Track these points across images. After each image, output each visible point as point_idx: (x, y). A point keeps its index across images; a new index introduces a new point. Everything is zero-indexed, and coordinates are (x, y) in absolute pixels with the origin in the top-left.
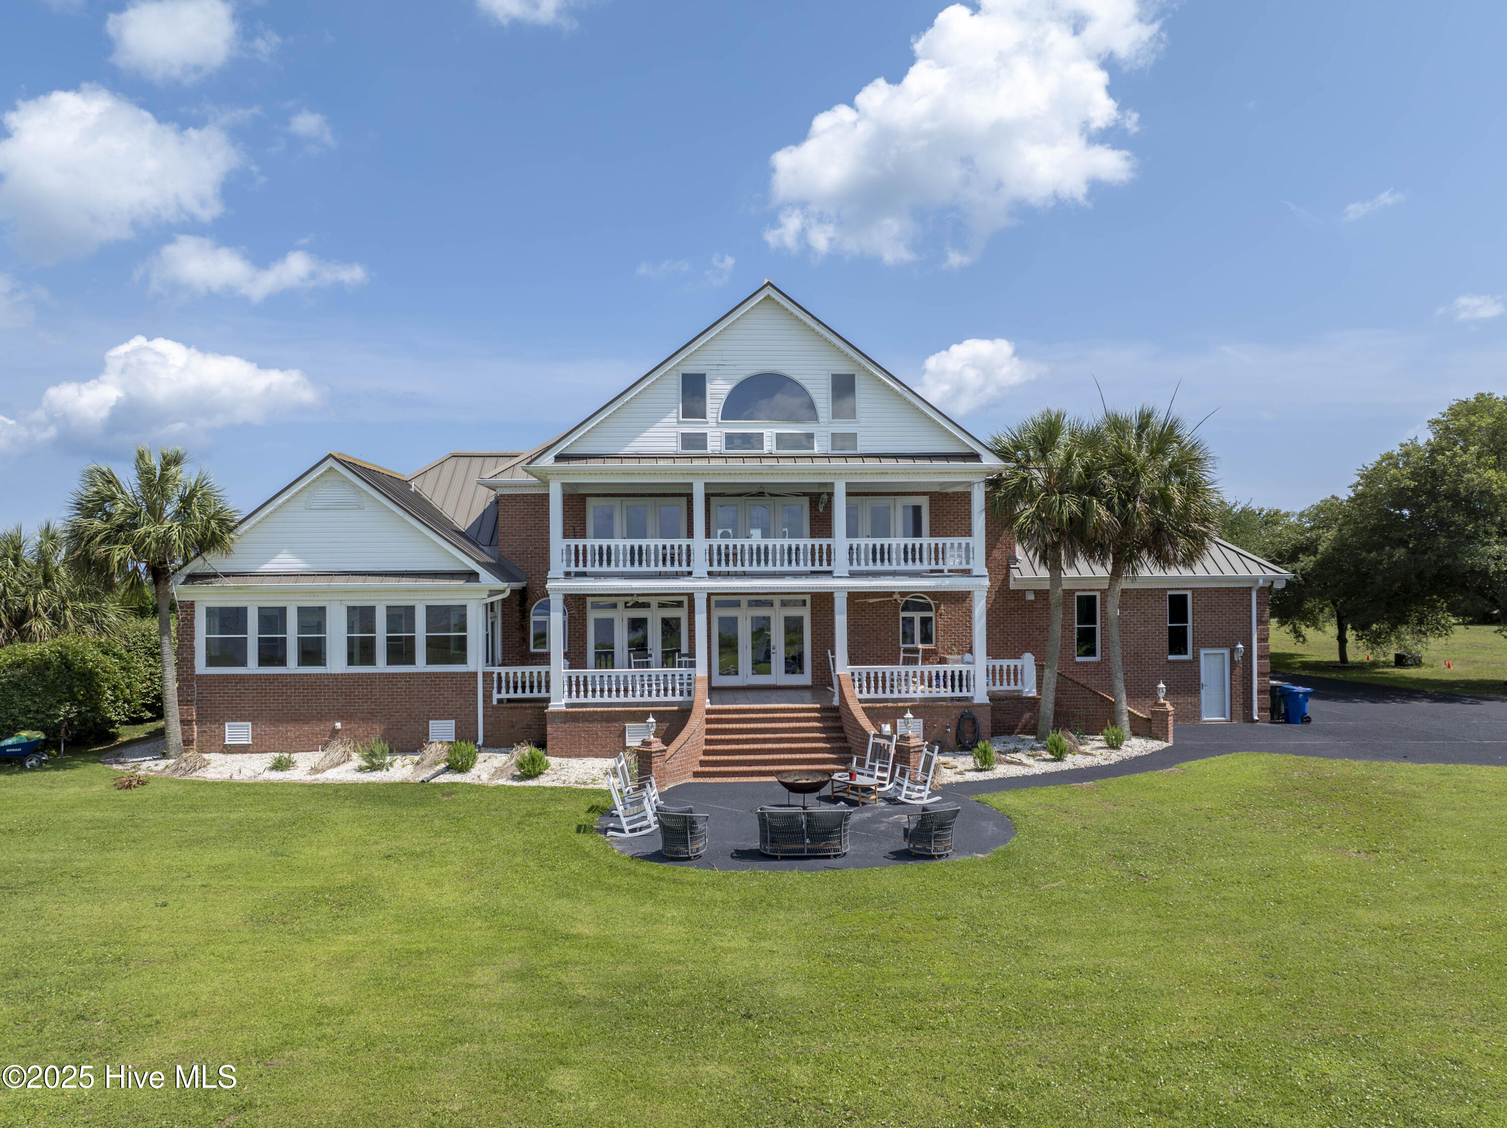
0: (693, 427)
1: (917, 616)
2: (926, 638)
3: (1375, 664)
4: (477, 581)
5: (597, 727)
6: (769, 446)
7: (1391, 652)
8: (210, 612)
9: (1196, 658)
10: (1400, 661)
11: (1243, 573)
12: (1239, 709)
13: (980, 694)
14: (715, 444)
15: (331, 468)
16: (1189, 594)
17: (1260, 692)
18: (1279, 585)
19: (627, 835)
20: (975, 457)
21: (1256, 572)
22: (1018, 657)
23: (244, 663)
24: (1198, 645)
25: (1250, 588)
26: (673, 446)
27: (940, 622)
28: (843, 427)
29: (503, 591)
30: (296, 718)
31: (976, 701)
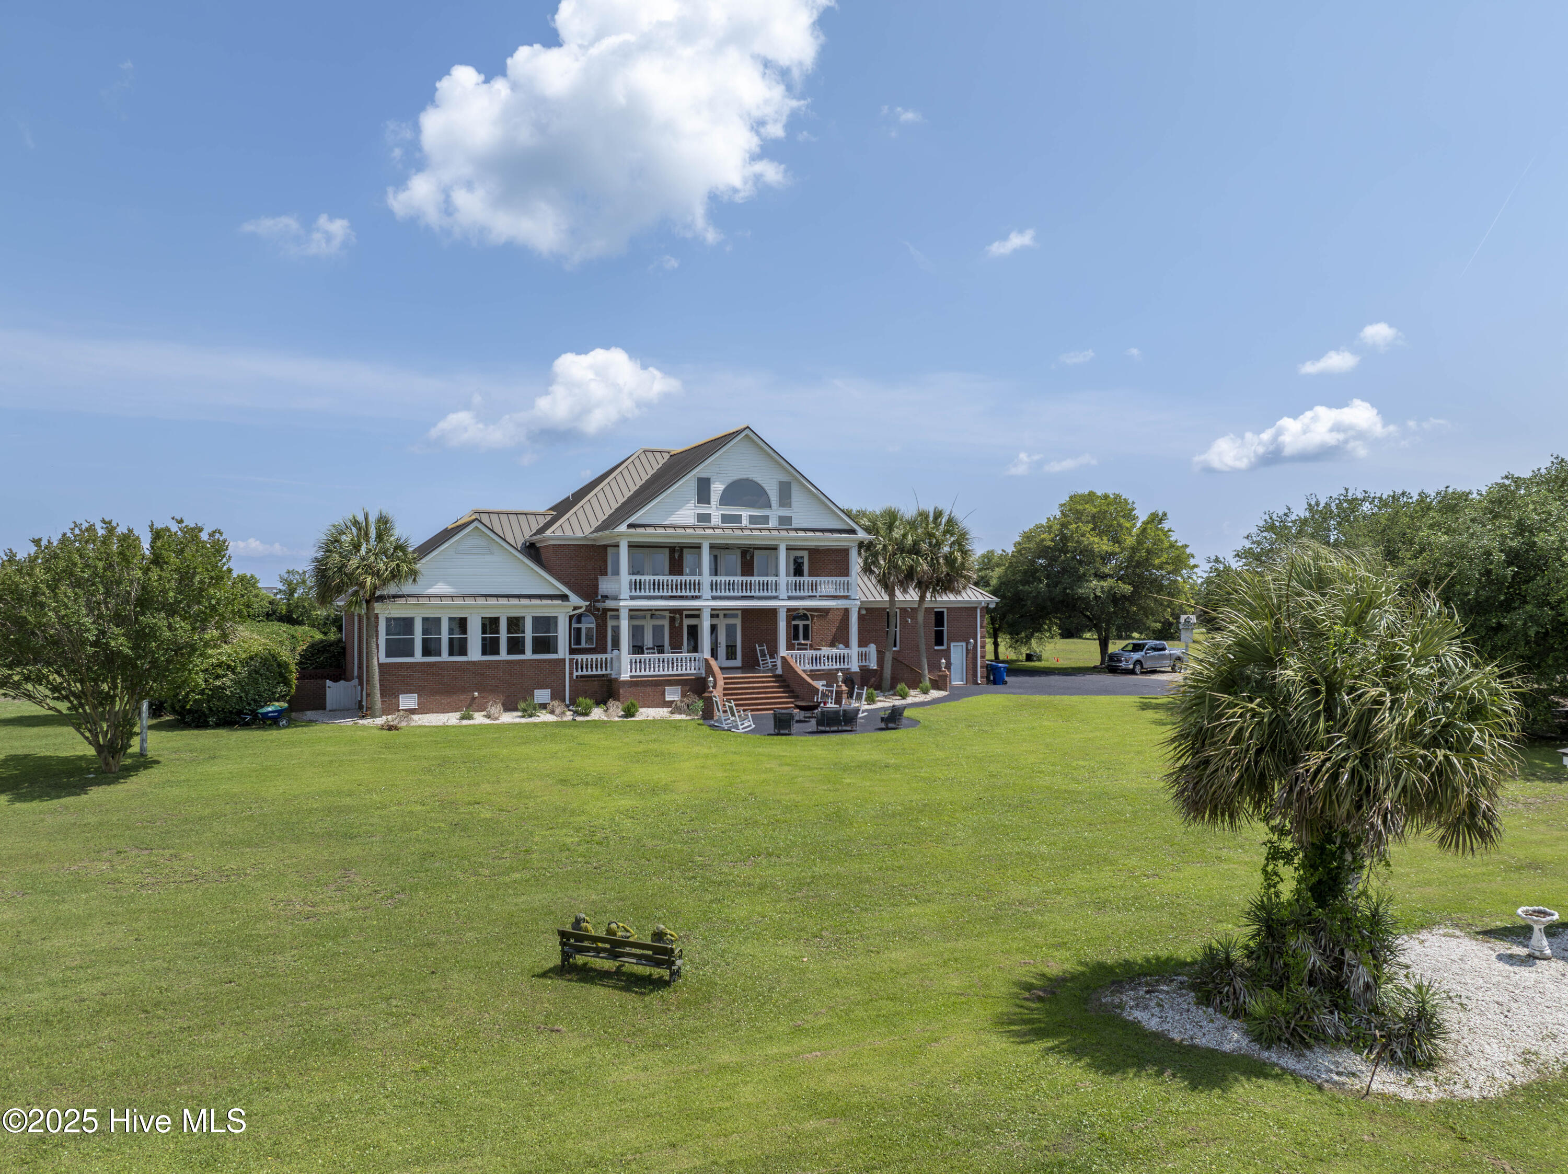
0: (703, 510)
1: (801, 623)
2: (806, 637)
3: (1017, 661)
4: (568, 600)
5: (649, 689)
6: (745, 522)
7: (1024, 650)
8: (388, 620)
9: (949, 648)
10: (1029, 658)
11: (974, 599)
12: (970, 677)
13: (855, 667)
14: (716, 520)
15: (476, 528)
16: (945, 610)
17: (981, 667)
18: (992, 606)
19: (741, 731)
20: (853, 531)
21: (981, 598)
22: (866, 646)
23: (412, 655)
24: (951, 640)
25: (976, 608)
26: (692, 521)
27: (814, 627)
28: (785, 512)
29: (581, 608)
30: (449, 691)
31: (853, 670)
